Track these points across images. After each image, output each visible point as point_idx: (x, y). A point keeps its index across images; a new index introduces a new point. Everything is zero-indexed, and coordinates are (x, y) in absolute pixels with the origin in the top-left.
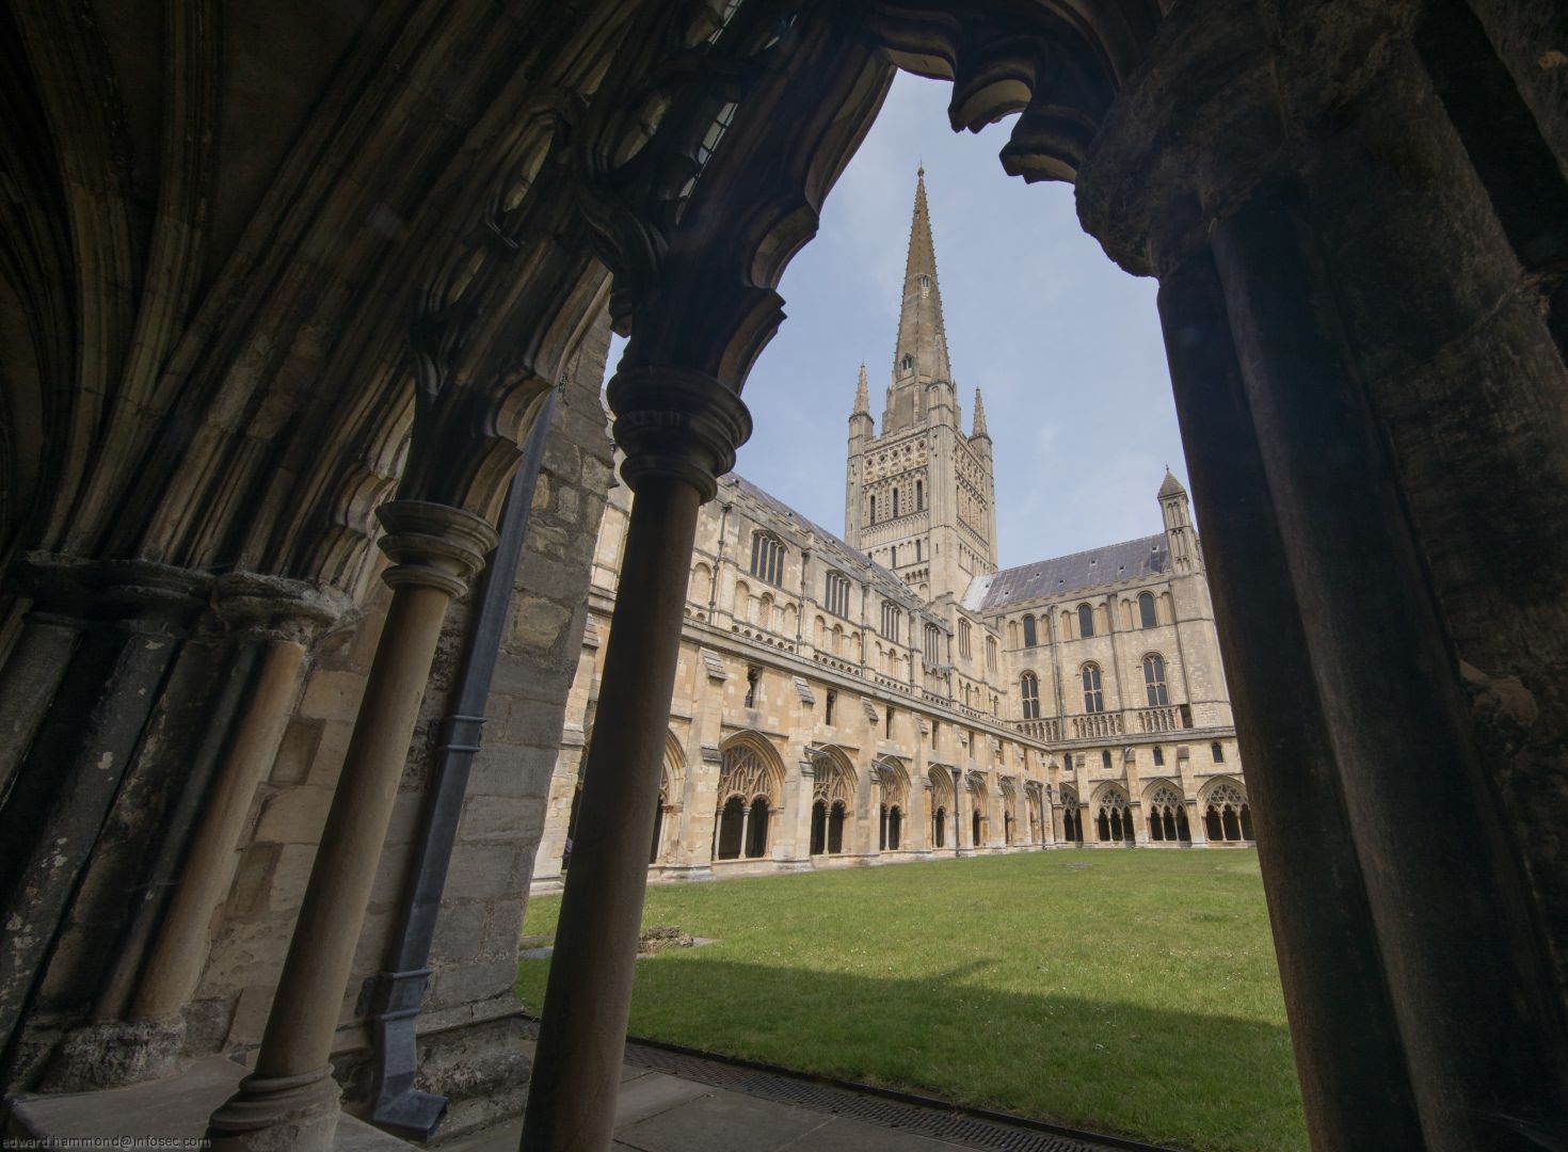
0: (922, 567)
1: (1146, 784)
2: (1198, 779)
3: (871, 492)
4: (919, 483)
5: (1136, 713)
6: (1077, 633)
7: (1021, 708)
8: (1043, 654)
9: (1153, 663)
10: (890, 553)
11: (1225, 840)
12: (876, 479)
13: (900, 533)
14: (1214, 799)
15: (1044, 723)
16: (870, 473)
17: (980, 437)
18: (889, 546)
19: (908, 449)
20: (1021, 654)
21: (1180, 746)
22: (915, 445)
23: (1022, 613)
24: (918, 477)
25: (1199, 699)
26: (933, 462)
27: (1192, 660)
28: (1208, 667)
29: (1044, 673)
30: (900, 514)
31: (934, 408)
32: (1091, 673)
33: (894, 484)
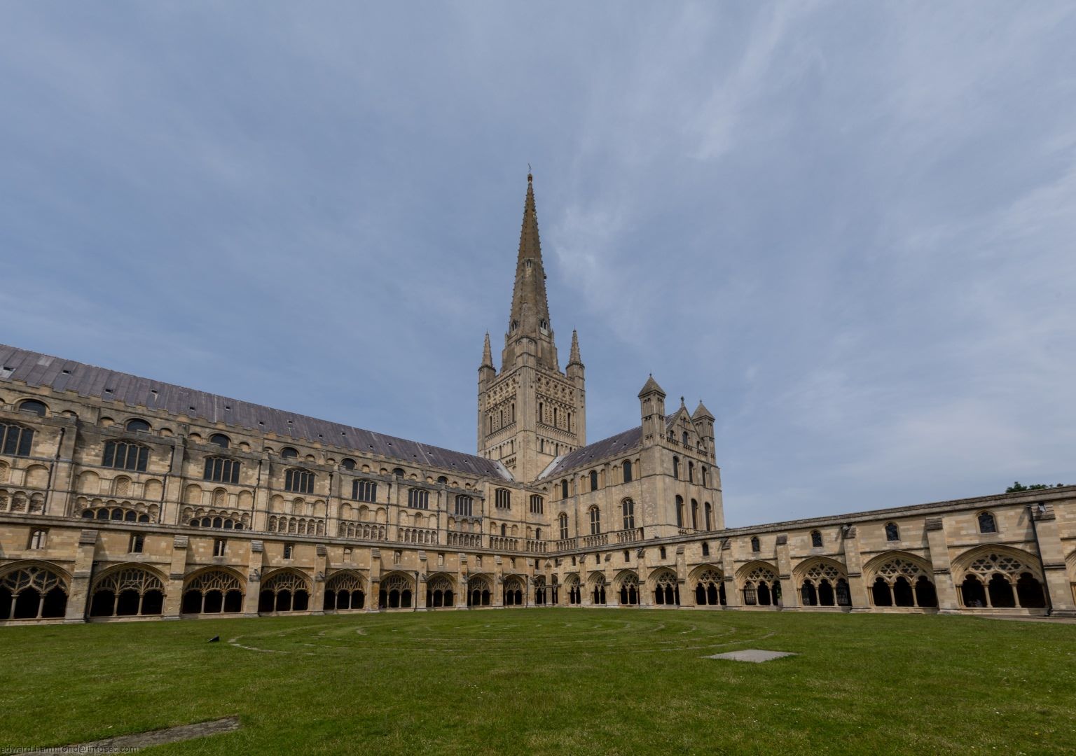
0: (513, 457)
1: (590, 574)
2: (615, 572)
3: (490, 414)
4: (513, 405)
5: (616, 534)
6: (588, 488)
7: (559, 533)
8: (570, 502)
9: (628, 504)
10: (499, 449)
11: (629, 604)
12: (492, 406)
13: (503, 438)
14: (625, 582)
15: (569, 541)
16: (489, 403)
17: (573, 364)
18: (498, 446)
19: (507, 385)
20: (559, 503)
21: (608, 553)
22: (510, 382)
23: (561, 479)
24: (512, 402)
25: (649, 524)
26: (519, 392)
27: (647, 501)
28: (656, 504)
29: (570, 513)
30: (504, 426)
31: (519, 356)
32: (595, 511)
33: (501, 408)
